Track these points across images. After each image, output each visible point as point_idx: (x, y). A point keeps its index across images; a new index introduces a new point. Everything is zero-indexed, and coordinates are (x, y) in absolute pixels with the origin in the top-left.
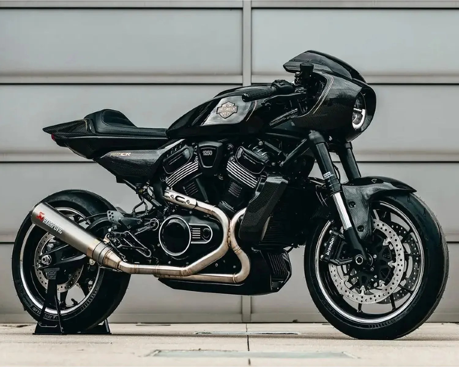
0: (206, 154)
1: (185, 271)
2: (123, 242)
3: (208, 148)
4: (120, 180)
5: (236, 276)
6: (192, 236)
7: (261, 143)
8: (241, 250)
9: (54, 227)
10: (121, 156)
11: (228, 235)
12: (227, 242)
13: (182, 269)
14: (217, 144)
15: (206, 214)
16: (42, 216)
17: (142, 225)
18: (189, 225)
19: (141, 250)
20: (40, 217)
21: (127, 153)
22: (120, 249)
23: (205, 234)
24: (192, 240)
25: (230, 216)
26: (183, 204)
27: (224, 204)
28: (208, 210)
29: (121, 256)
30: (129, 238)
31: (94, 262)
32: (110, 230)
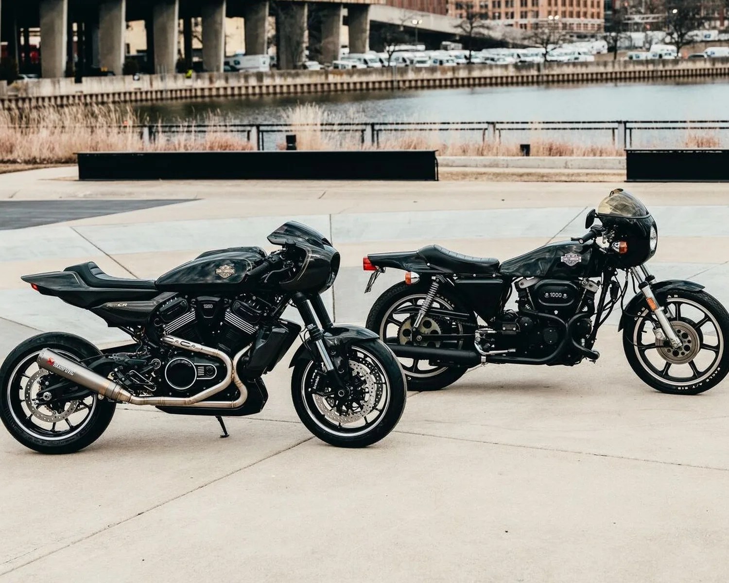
0: (207, 307)
1: (190, 401)
2: (131, 381)
3: (208, 302)
4: (110, 325)
5: (235, 402)
6: (197, 374)
7: (254, 298)
8: (242, 384)
9: (65, 370)
10: (118, 307)
11: (232, 372)
12: (231, 377)
13: (187, 399)
14: (217, 299)
15: (208, 355)
16: (52, 361)
17: (147, 365)
18: (195, 365)
19: (147, 386)
20: (50, 361)
21: (124, 304)
22: (130, 386)
23: (208, 371)
24: (198, 377)
25: (232, 357)
26: (189, 348)
27: (221, 346)
28: (213, 353)
29: (130, 391)
30: (135, 376)
31: (103, 397)
32: (116, 370)
